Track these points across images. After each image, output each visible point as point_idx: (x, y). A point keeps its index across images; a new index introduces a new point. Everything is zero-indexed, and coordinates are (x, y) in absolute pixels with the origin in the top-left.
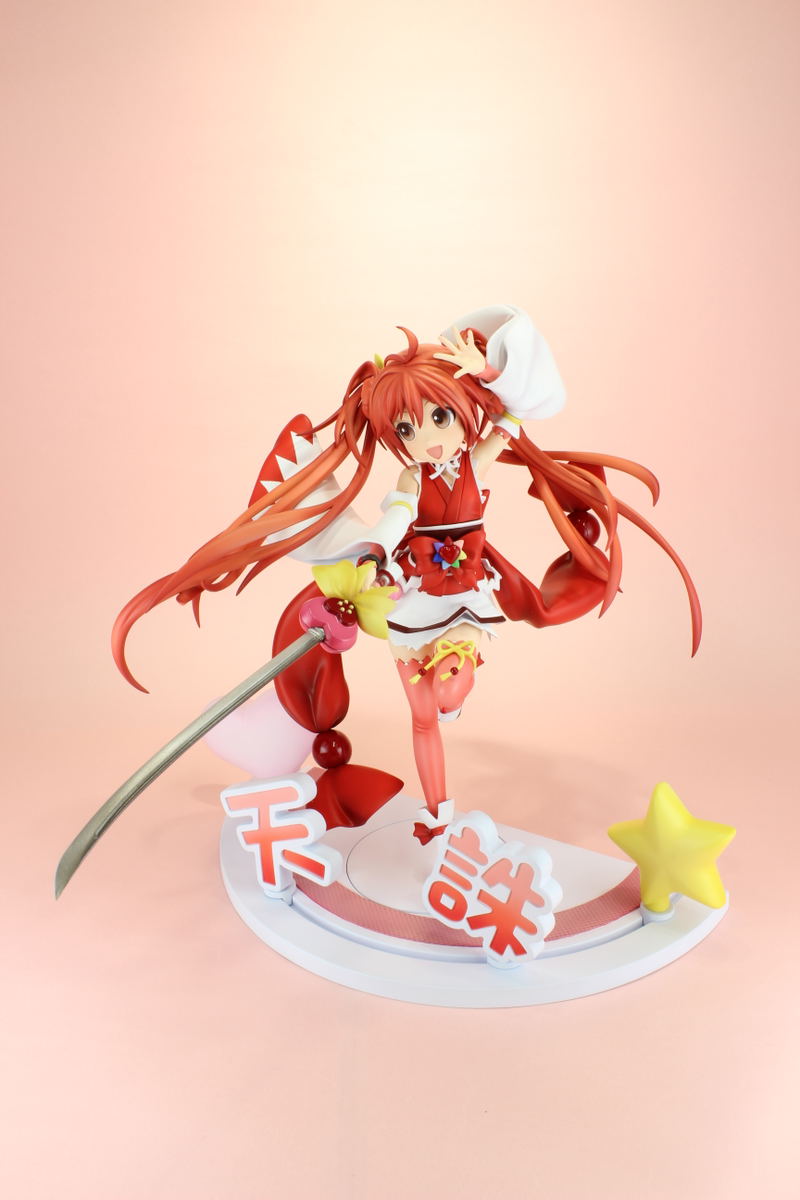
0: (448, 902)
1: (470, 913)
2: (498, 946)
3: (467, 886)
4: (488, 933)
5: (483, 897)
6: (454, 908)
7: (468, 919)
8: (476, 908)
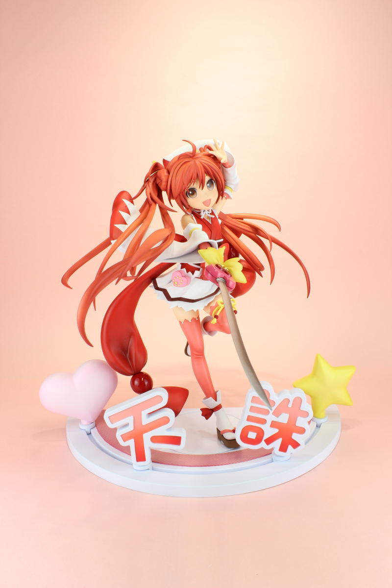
0: (252, 435)
1: (265, 437)
2: (283, 448)
3: (263, 421)
4: (277, 443)
5: (274, 425)
6: (256, 438)
7: (265, 440)
8: (269, 432)
